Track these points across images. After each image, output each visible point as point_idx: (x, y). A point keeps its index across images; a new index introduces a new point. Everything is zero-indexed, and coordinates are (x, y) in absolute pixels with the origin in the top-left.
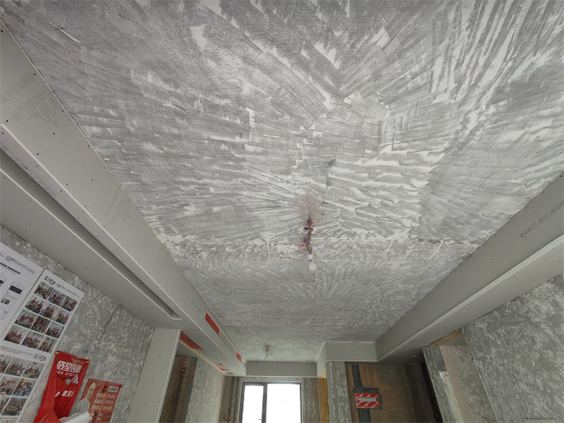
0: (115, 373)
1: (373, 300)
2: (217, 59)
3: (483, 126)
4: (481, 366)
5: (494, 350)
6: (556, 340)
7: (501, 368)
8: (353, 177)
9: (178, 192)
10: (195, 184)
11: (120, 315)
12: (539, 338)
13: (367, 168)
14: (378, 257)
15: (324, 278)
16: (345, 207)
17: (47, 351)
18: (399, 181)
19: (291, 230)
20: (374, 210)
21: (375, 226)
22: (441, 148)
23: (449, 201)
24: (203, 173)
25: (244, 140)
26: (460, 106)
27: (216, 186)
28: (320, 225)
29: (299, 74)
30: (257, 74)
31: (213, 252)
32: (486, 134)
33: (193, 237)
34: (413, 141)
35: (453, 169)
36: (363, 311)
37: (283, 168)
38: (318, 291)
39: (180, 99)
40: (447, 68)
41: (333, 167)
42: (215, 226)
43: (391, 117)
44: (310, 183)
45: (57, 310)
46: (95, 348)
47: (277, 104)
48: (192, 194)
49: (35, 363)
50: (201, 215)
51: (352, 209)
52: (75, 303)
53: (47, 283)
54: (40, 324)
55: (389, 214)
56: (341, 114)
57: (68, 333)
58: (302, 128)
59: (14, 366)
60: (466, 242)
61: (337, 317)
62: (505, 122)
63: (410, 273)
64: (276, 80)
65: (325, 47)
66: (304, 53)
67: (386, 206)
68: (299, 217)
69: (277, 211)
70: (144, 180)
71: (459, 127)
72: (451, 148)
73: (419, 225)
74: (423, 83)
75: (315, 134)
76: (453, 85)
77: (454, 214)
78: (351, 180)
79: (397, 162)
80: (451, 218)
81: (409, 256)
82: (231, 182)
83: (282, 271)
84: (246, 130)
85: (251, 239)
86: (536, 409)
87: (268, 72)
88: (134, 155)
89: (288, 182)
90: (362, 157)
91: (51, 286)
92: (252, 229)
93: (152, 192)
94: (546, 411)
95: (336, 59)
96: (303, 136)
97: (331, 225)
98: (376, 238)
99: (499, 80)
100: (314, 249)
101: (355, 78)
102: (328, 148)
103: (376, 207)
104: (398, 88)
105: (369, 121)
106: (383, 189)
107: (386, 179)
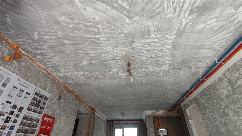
0: (64, 122)
1: (160, 93)
2: (85, 10)
3: (188, 24)
4: (203, 117)
5: (208, 110)
6: (229, 104)
7: (210, 117)
8: (142, 47)
9: (79, 57)
10: (84, 53)
11: (64, 102)
12: (223, 104)
13: (147, 43)
14: (159, 76)
15: (139, 85)
16: (142, 58)
17: (41, 114)
18: (160, 46)
19: (123, 68)
20: (153, 58)
21: (155, 64)
22: (174, 33)
23: (182, 53)
24: (87, 49)
25: (99, 36)
26: (177, 17)
27: (92, 53)
28: (133, 65)
29: (114, 12)
30: (100, 13)
31: (95, 78)
32: (190, 27)
33: (87, 72)
34: (162, 31)
35: (180, 40)
36: (157, 98)
37: (115, 45)
38: (138, 91)
39: (75, 24)
40: (169, 4)
41: (134, 43)
42: (94, 68)
43: (152, 24)
44: (126, 50)
45: (42, 100)
46: (57, 113)
47: (109, 23)
48: (84, 57)
49: (37, 118)
50: (88, 64)
51: (144, 58)
52: (48, 98)
53: (38, 91)
54: (37, 105)
55: (159, 59)
56: (133, 24)
57: (47, 108)
58: (119, 30)
59: (31, 119)
60: (193, 68)
61: (148, 101)
62: (197, 21)
63: (173, 82)
64: (107, 15)
65: (122, 2)
66: (115, 5)
67: (157, 56)
68: (125, 63)
69: (116, 61)
70: (66, 53)
71: (179, 25)
72: (178, 33)
73: (172, 63)
74: (161, 10)
75: (124, 32)
76: (173, 10)
77: (186, 57)
78: (141, 48)
79: (158, 40)
80: (184, 59)
81: (171, 75)
82: (97, 52)
83: (122, 83)
84: (99, 33)
85: (108, 72)
86: (222, 131)
87: (104, 12)
88: (61, 45)
89: (118, 50)
90: (144, 39)
91: (40, 92)
92: (108, 68)
93: (70, 57)
94: (225, 131)
95: (127, 6)
96: (120, 33)
97: (138, 65)
98: (156, 69)
99: (190, 6)
100: (133, 74)
101: (135, 11)
102: (130, 37)
103: (154, 57)
104: (152, 13)
105: (144, 26)
106: (155, 50)
107: (155, 46)
